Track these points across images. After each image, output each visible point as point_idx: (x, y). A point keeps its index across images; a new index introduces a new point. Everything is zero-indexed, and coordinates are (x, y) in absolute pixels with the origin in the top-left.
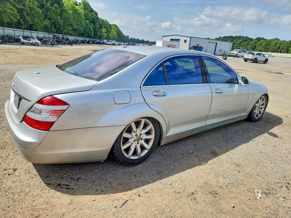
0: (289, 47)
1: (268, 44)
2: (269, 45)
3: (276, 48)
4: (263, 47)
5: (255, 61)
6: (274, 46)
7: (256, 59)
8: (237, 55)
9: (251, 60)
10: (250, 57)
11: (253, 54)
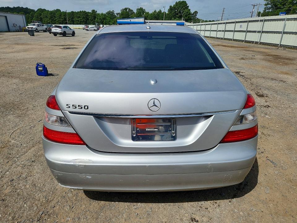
0: (73, 18)
1: (53, 15)
2: (55, 17)
3: (62, 20)
4: (50, 19)
5: (64, 34)
6: (60, 18)
7: (65, 32)
8: (37, 29)
9: (60, 34)
10: (59, 30)
11: (60, 27)
